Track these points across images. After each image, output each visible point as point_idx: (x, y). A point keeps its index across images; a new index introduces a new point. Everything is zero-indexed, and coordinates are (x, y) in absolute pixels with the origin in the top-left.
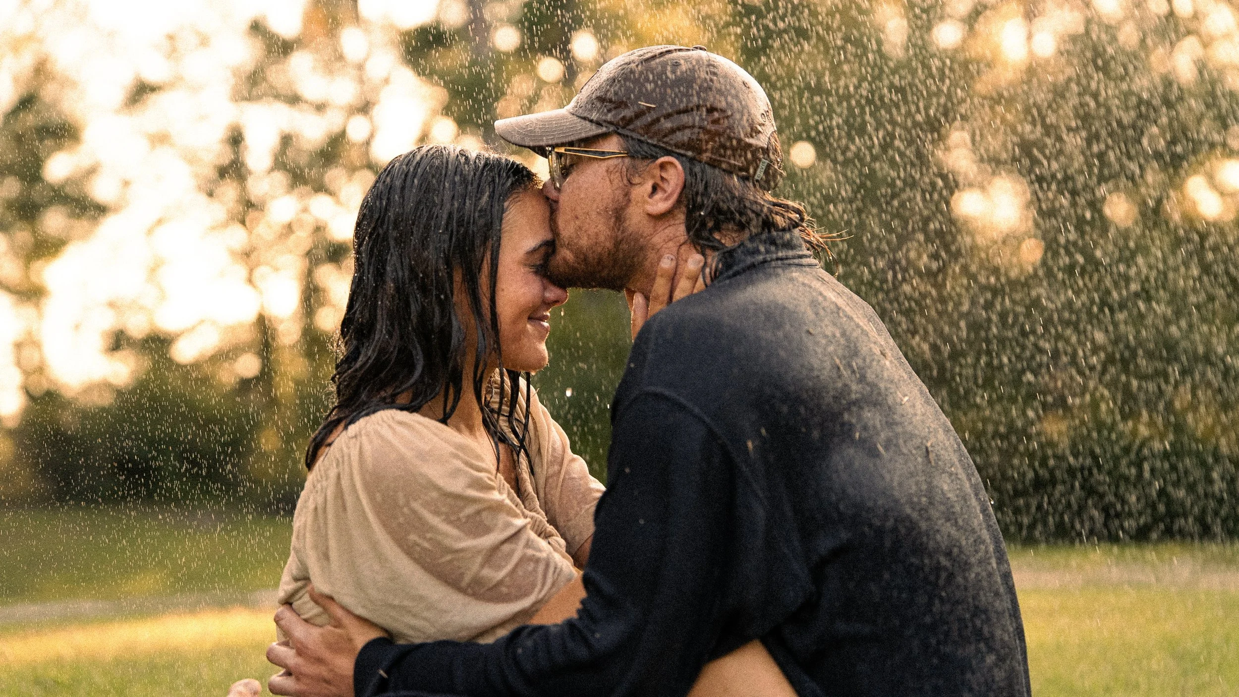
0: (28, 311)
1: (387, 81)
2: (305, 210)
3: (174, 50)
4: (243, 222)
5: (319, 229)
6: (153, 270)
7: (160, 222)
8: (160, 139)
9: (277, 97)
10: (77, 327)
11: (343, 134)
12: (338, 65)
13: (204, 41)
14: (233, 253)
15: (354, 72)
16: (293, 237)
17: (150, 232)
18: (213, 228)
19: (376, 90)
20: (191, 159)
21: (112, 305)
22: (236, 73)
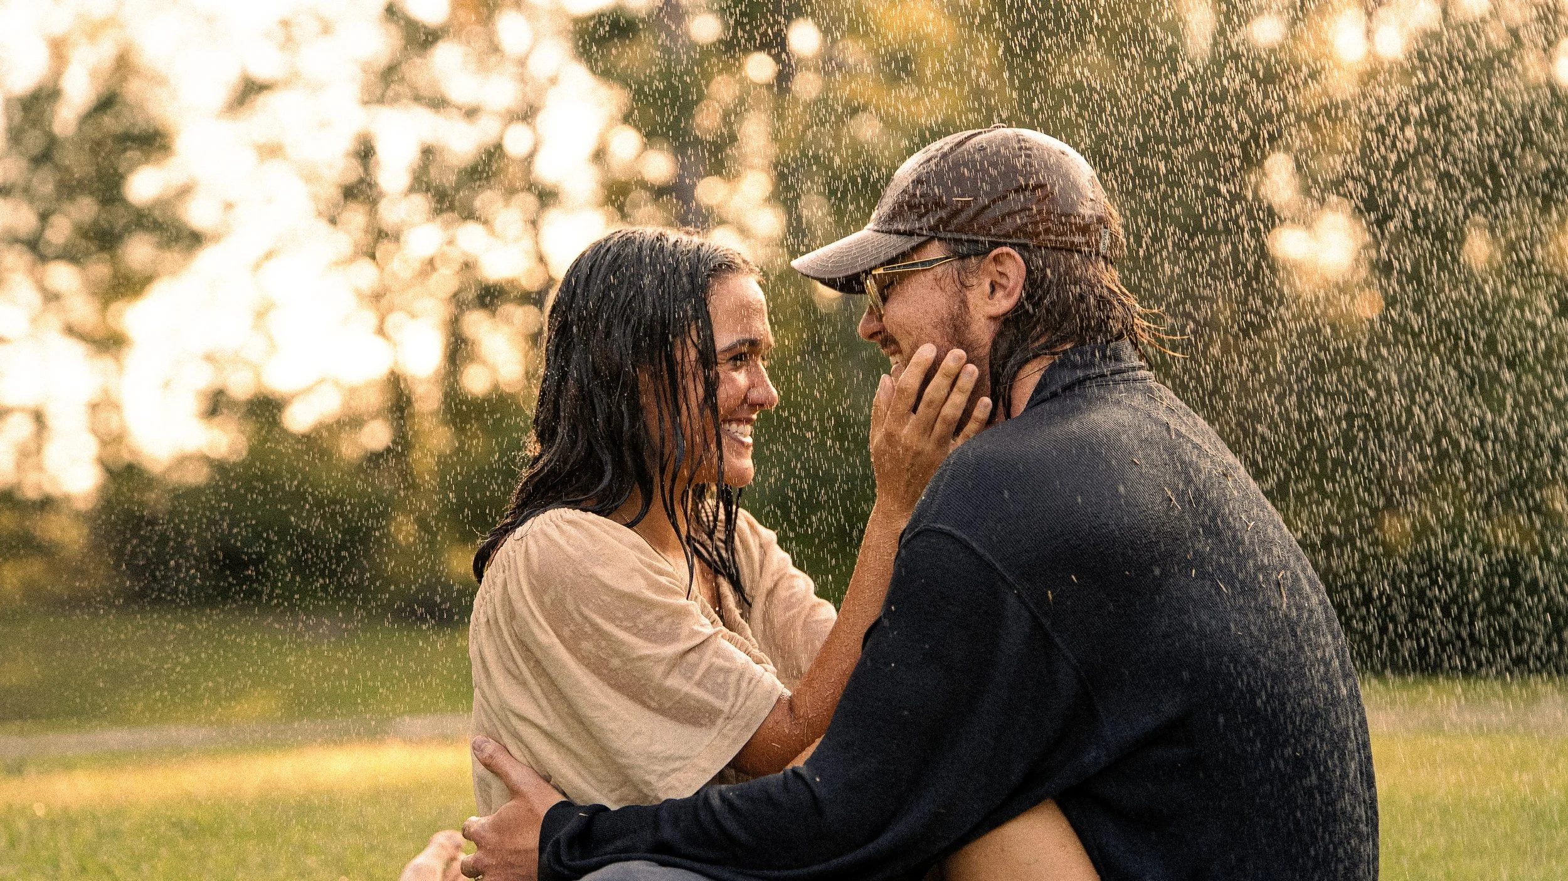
0: (106, 363)
1: (553, 81)
2: (450, 242)
3: (289, 39)
4: (373, 257)
5: (467, 266)
6: (261, 315)
7: (269, 255)
8: (271, 151)
9: (417, 99)
10: (166, 385)
11: (499, 147)
12: (494, 59)
13: (326, 29)
14: (360, 295)
15: (513, 69)
16: (435, 277)
17: (257, 266)
18: (337, 264)
19: (541, 91)
20: (310, 177)
21: (209, 358)
22: (365, 68)
